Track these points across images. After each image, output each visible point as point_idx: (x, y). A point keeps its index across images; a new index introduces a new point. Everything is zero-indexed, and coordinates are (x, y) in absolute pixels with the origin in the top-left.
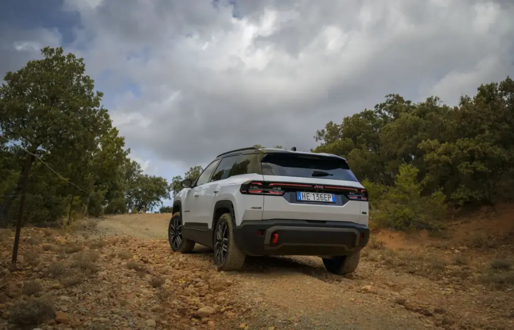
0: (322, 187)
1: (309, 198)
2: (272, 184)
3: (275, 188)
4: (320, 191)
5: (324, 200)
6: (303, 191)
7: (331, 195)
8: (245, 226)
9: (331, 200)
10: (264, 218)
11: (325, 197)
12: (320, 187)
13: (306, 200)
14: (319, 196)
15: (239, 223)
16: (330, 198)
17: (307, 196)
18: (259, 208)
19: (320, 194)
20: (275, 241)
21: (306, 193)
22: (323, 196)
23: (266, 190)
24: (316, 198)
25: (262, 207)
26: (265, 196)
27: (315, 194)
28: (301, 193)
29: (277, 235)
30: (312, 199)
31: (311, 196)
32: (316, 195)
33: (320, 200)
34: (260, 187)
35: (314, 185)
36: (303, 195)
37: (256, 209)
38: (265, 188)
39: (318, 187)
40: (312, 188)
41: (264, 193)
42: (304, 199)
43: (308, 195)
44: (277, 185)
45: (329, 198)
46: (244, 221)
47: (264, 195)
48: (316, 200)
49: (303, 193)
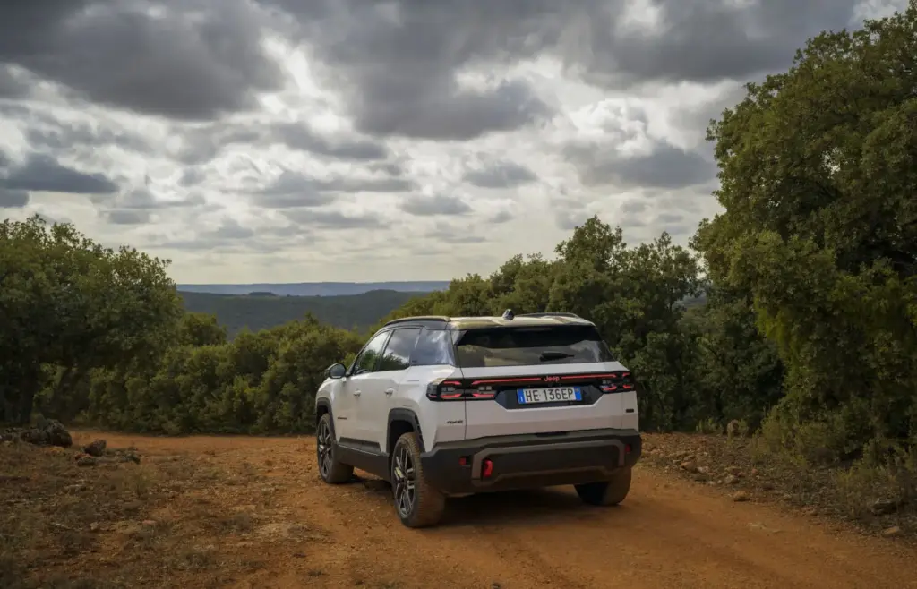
0: (557, 379)
1: (537, 398)
2: (476, 383)
3: (482, 388)
4: (555, 385)
5: (562, 399)
6: (526, 387)
7: (572, 388)
8: (440, 452)
9: (573, 397)
10: (468, 437)
11: (563, 394)
12: (553, 379)
13: (533, 401)
14: (554, 392)
15: (429, 447)
16: (571, 394)
17: (535, 396)
18: (459, 422)
19: (554, 389)
20: (488, 472)
21: (532, 390)
22: (560, 392)
23: (467, 391)
24: (549, 396)
25: (463, 418)
26: (467, 402)
27: (547, 390)
28: (524, 391)
29: (490, 462)
30: (542, 399)
31: (541, 395)
32: (548, 392)
33: (555, 400)
34: (457, 387)
35: (544, 377)
36: (527, 395)
37: (455, 424)
38: (466, 389)
39: (550, 379)
40: (540, 382)
41: (466, 397)
42: (530, 401)
43: (536, 393)
44: (485, 382)
45: (569, 394)
46: (436, 445)
47: (465, 400)
48: (549, 400)
49: (528, 390)
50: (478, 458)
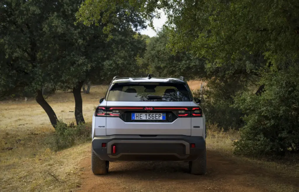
0: (152, 109)
1: (141, 118)
2: (111, 109)
3: (114, 111)
4: (151, 112)
5: (155, 119)
6: (137, 112)
7: (162, 114)
9: (161, 118)
10: (107, 134)
11: (156, 116)
12: (149, 109)
13: (139, 119)
14: (151, 116)
16: (160, 116)
17: (140, 116)
19: (151, 114)
20: (114, 151)
21: (139, 114)
22: (154, 115)
23: (108, 113)
24: (148, 117)
25: (105, 125)
26: (107, 118)
28: (135, 114)
29: (114, 147)
31: (144, 117)
32: (148, 115)
33: (151, 119)
34: (104, 110)
35: (144, 107)
36: (136, 116)
37: (101, 128)
38: (107, 111)
39: (148, 109)
40: (143, 110)
42: (137, 119)
43: (141, 115)
44: (115, 108)
46: (95, 137)
47: (106, 116)
48: (147, 119)
49: (137, 114)
50: (109, 144)
